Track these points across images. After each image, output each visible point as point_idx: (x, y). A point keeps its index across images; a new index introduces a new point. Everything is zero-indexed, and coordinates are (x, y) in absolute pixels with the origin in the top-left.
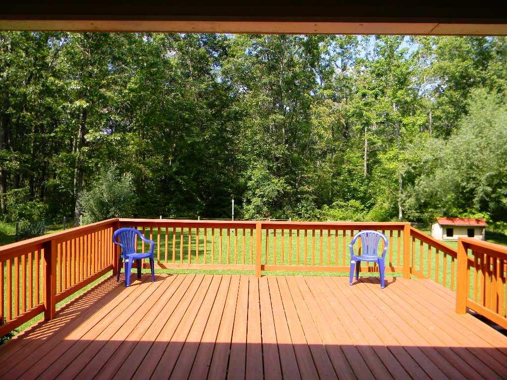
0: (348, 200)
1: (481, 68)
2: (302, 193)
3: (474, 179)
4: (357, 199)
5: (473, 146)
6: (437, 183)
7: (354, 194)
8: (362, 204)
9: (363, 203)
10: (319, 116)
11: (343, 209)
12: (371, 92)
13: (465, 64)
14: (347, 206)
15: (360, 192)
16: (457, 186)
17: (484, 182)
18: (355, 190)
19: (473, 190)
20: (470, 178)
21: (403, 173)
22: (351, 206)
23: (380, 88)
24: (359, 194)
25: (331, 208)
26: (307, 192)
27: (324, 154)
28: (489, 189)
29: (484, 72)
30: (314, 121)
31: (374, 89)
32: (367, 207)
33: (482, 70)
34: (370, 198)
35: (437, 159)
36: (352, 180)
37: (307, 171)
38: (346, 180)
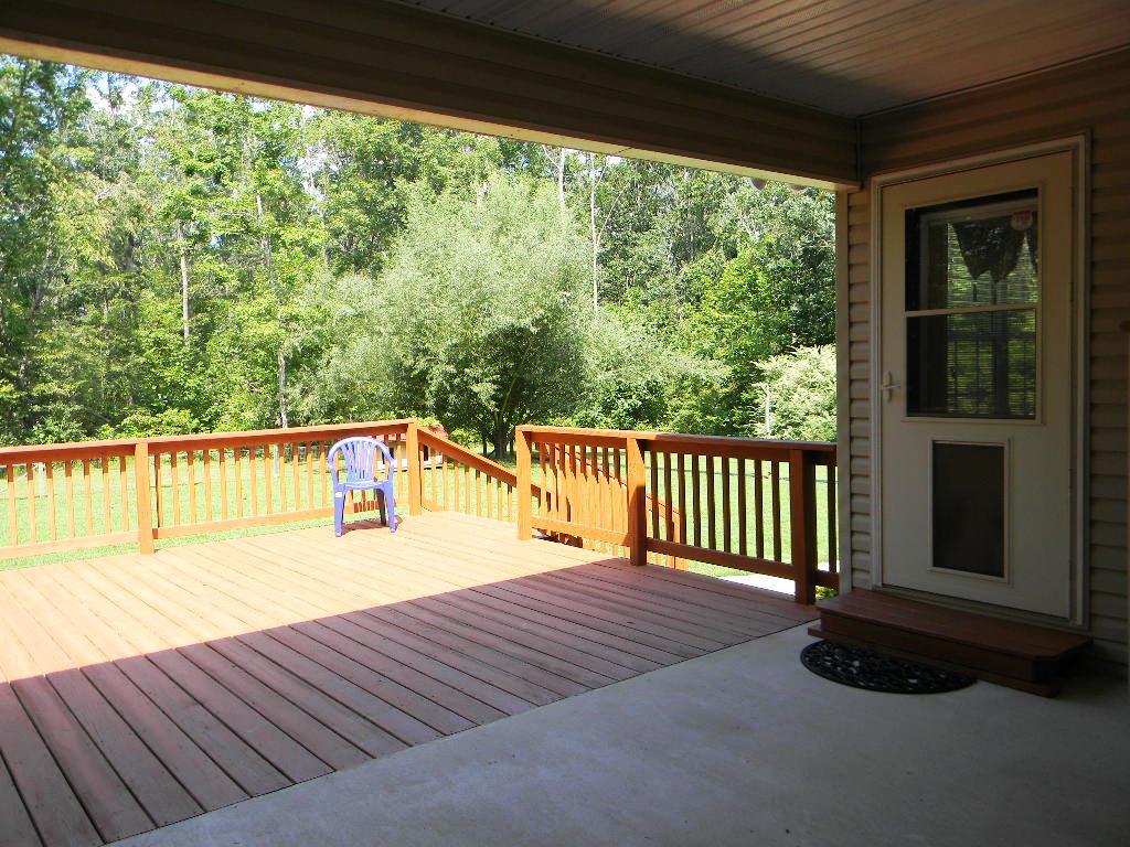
0: (161, 410)
1: (411, 140)
2: (44, 399)
3: (426, 352)
4: (183, 406)
5: (420, 293)
6: (358, 361)
7: (173, 396)
8: (194, 418)
9: (196, 415)
10: (74, 212)
11: (150, 432)
12: (206, 167)
13: (382, 129)
14: (160, 423)
15: (187, 389)
16: (398, 366)
17: (442, 357)
18: (175, 385)
19: (424, 373)
20: (419, 350)
21: (297, 344)
22: (169, 424)
23: (228, 159)
24: (185, 395)
25: (120, 430)
26: (54, 398)
27: (75, 305)
28: (451, 369)
29: (415, 149)
30: (66, 224)
31: (212, 160)
32: (206, 424)
33: (411, 145)
34: (210, 404)
35: (360, 315)
36: (166, 364)
37: (53, 346)
38: (153, 365)
